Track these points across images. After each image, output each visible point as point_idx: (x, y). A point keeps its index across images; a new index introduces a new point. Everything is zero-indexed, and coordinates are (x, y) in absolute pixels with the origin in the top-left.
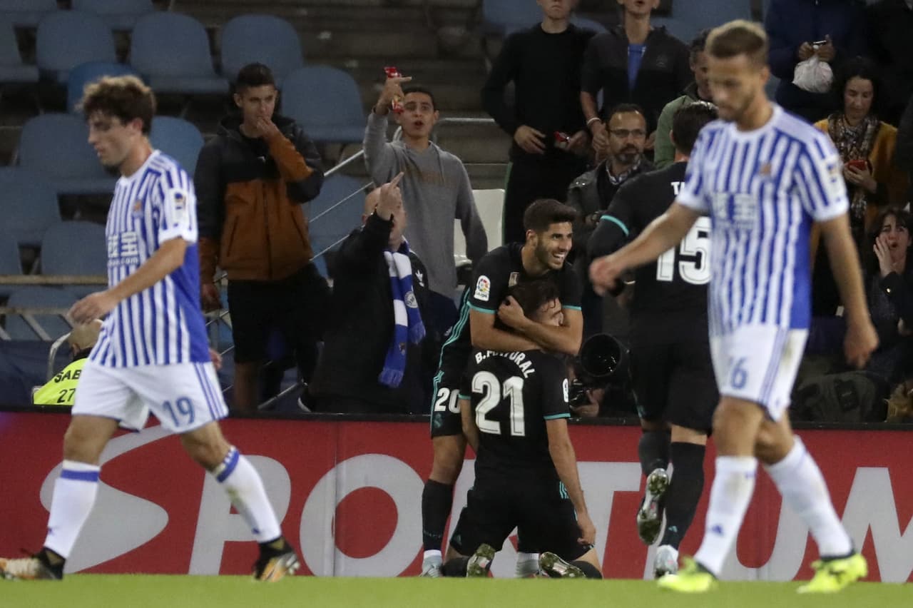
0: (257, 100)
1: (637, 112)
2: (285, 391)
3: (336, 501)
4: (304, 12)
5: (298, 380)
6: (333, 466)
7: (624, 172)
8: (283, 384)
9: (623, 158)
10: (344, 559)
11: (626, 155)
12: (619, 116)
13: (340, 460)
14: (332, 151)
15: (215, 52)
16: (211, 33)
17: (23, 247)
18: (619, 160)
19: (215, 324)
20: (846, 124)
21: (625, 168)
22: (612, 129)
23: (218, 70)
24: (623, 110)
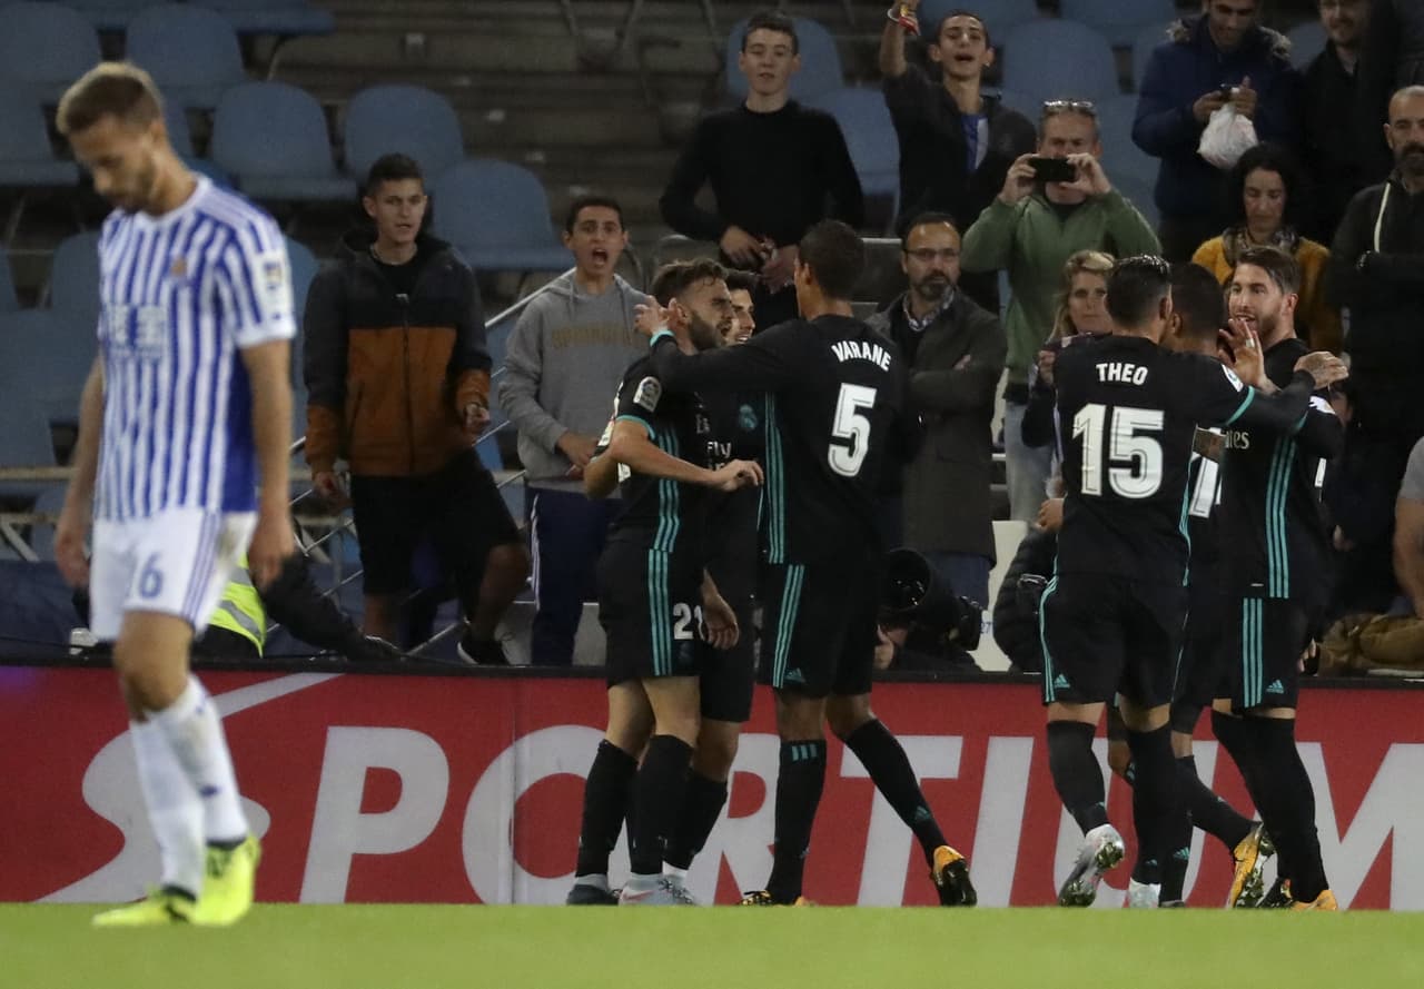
0: (397, 200)
1: (948, 225)
2: (439, 635)
3: (515, 795)
4: (465, 82)
5: (459, 618)
6: (509, 743)
7: (930, 312)
8: (437, 624)
9: (927, 290)
10: (526, 878)
11: (933, 287)
12: (922, 230)
13: (520, 735)
14: (508, 283)
15: (336, 141)
16: (330, 112)
17: (56, 426)
18: (922, 295)
19: (337, 536)
20: (1248, 241)
21: (931, 305)
22: (911, 248)
23: (340, 165)
24: (927, 221)
